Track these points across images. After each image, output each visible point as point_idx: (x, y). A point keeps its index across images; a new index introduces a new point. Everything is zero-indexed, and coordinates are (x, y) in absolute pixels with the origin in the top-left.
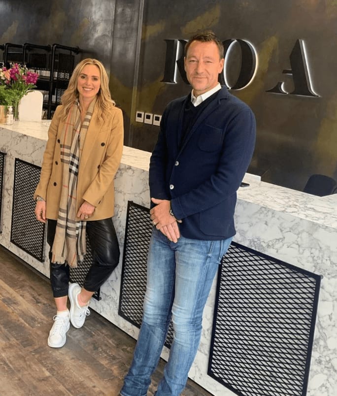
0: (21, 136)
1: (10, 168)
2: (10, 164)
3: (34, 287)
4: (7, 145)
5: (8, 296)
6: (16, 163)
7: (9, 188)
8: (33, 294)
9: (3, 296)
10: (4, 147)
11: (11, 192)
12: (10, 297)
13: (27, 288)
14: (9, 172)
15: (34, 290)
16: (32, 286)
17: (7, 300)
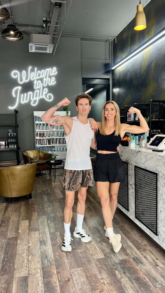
0: (137, 152)
1: (131, 172)
2: (132, 170)
3: (153, 252)
4: (129, 157)
5: (136, 256)
6: (135, 169)
7: (132, 184)
8: (153, 257)
9: (133, 256)
10: (128, 159)
11: (134, 186)
12: (138, 257)
13: (148, 252)
14: (131, 174)
15: (153, 254)
16: (151, 251)
17: (136, 259)
